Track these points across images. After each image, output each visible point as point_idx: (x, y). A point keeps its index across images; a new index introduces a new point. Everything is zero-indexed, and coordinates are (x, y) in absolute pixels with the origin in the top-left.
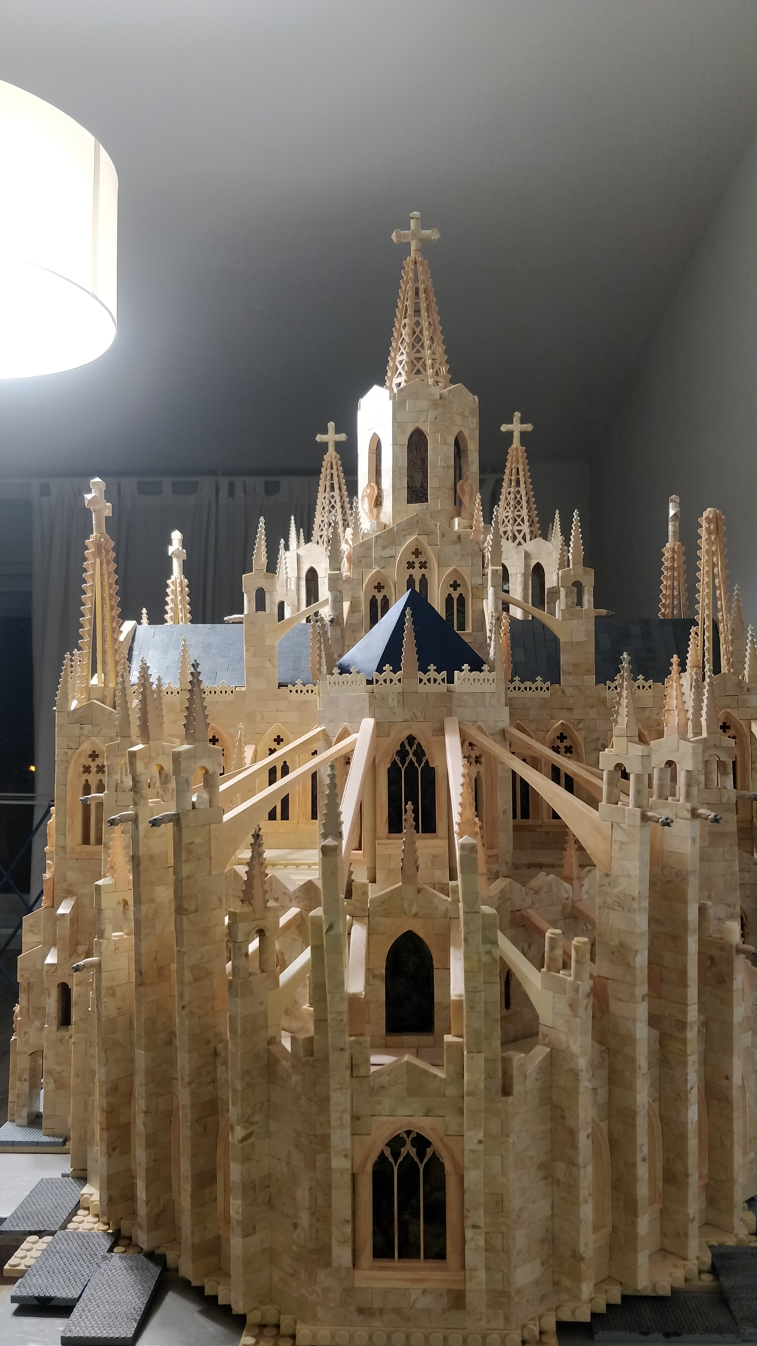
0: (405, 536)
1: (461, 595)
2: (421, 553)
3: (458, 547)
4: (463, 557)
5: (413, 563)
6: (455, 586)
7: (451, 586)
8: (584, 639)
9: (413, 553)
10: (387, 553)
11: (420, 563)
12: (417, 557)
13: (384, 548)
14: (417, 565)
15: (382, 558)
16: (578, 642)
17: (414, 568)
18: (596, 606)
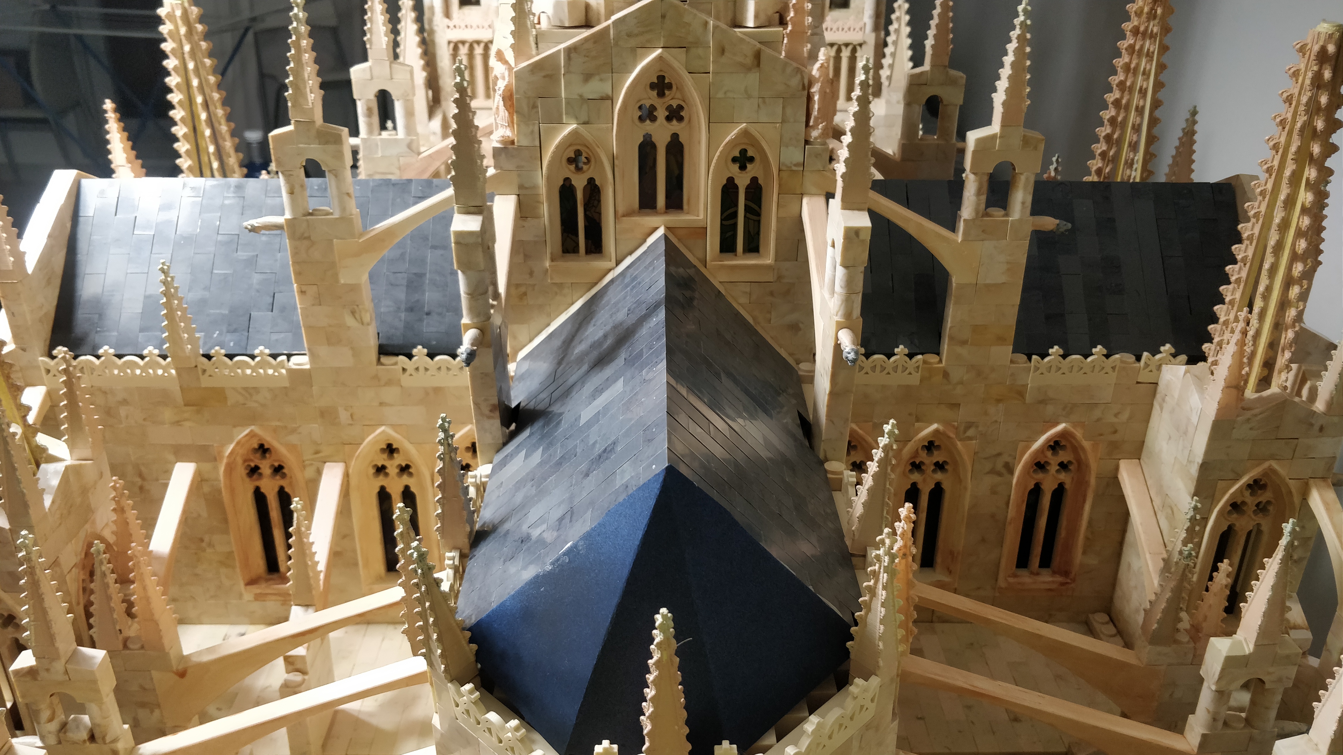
0: (633, 50)
1: (754, 180)
2: (670, 86)
3: (753, 78)
4: (764, 102)
5: (653, 108)
6: (743, 160)
7: (734, 160)
8: (1002, 279)
9: (653, 86)
10: (595, 88)
11: (669, 108)
12: (661, 95)
13: (587, 77)
14: (661, 114)
15: (584, 100)
16: (988, 286)
17: (653, 119)
18: (1035, 211)
